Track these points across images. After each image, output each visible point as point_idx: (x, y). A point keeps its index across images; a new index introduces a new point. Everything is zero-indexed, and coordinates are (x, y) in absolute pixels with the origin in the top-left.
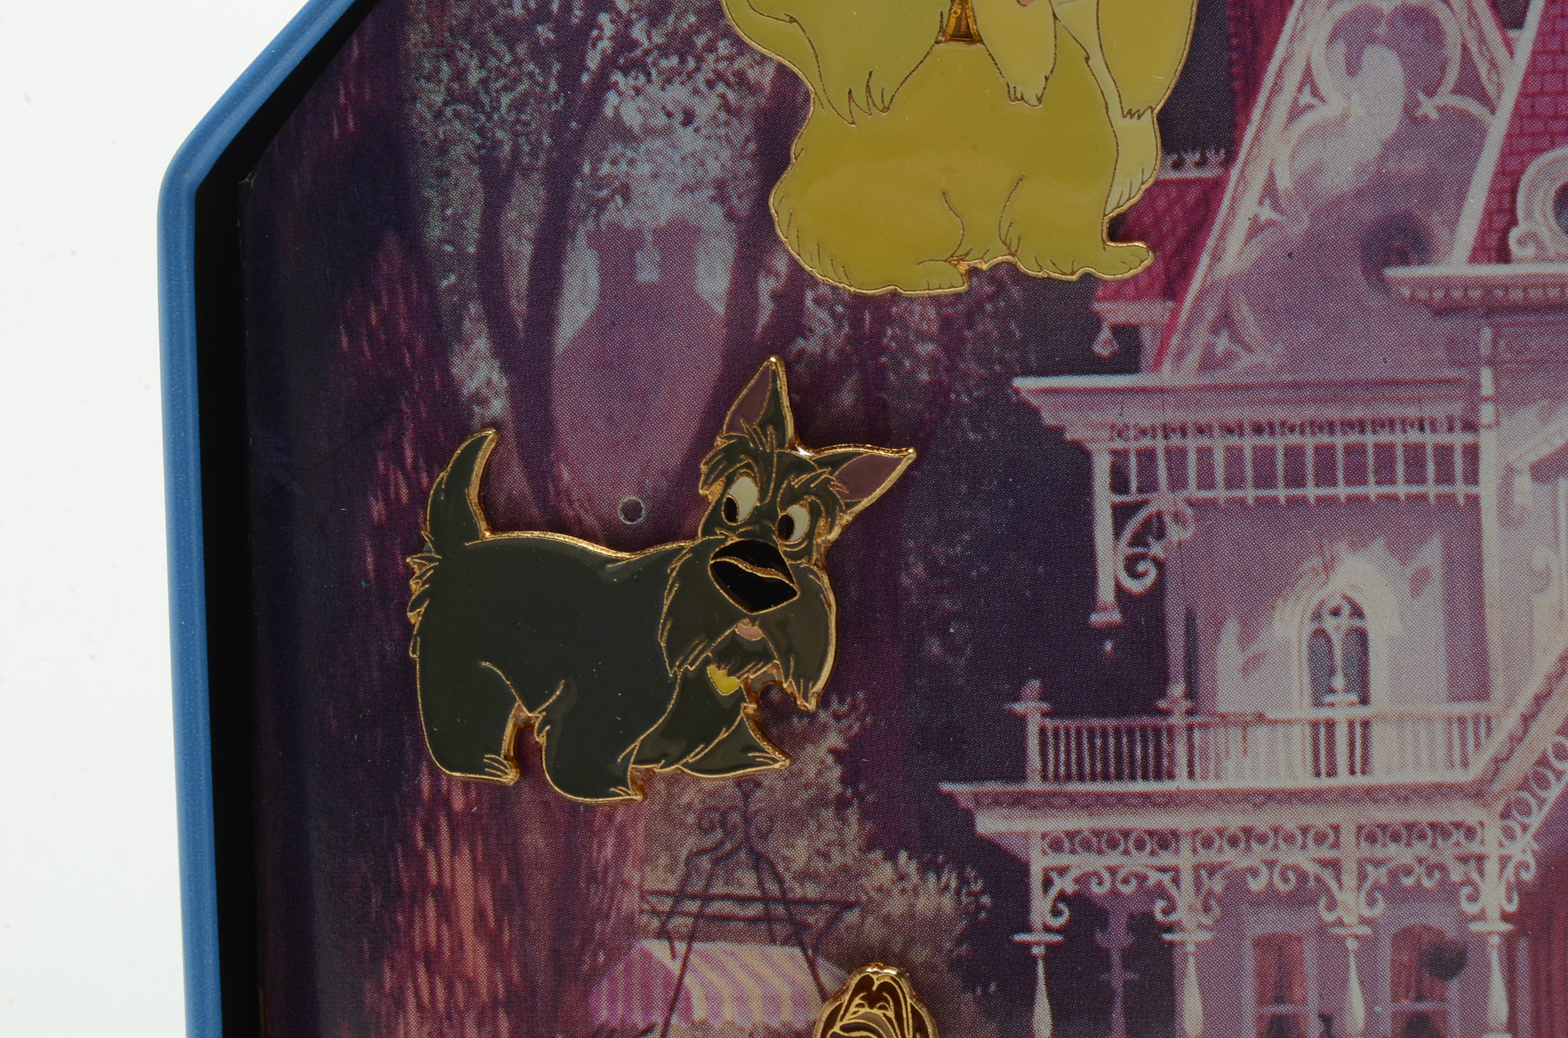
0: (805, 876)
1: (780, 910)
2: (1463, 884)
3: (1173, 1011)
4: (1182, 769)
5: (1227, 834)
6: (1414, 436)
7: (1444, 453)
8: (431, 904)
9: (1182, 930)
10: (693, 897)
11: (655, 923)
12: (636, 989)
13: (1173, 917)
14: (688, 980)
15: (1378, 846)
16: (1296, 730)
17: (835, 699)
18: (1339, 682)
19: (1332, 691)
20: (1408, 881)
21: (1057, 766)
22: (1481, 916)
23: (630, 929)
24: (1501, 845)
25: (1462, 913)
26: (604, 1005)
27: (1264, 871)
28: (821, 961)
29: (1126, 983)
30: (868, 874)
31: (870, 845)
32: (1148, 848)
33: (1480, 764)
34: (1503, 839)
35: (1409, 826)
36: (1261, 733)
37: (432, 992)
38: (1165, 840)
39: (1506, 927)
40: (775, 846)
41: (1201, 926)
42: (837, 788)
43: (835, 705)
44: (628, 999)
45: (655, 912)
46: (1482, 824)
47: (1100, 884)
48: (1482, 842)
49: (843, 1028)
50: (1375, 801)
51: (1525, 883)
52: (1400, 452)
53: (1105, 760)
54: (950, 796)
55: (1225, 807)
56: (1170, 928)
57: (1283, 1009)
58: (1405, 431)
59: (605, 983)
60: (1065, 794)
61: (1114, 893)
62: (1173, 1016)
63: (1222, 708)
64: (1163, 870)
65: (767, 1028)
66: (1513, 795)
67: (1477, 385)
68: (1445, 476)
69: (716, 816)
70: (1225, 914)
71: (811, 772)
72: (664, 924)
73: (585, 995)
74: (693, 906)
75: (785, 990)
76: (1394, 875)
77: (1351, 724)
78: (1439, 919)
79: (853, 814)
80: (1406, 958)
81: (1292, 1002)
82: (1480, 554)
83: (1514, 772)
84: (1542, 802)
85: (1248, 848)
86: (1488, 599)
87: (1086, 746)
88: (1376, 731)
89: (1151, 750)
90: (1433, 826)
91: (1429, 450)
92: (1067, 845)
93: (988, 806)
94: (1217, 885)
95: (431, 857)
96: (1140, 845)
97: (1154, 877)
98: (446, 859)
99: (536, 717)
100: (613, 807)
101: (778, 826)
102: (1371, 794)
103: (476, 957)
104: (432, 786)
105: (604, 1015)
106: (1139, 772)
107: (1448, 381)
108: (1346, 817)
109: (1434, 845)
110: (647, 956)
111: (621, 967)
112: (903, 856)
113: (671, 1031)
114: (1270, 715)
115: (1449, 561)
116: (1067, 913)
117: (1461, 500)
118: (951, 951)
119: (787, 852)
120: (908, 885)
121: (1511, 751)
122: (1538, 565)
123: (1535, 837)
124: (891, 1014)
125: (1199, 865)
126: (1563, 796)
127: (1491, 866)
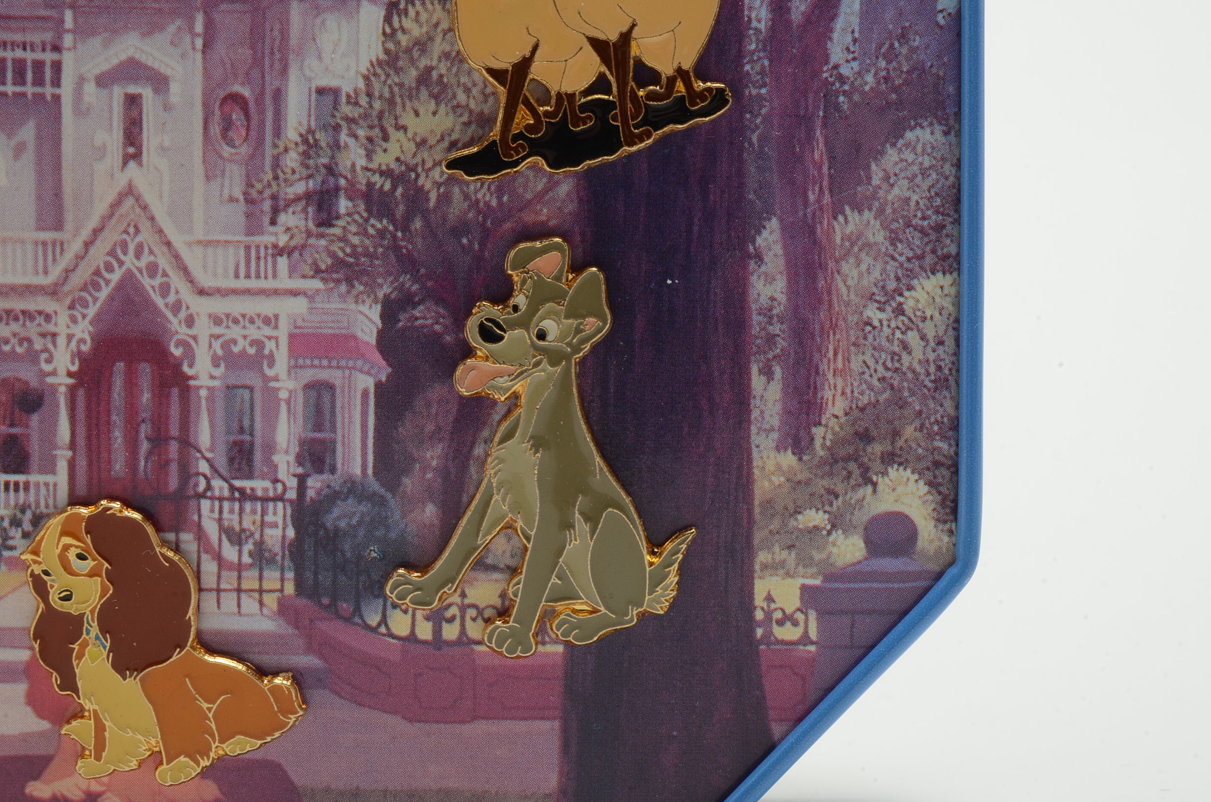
2: (42, 351)
6: (19, 53)
7: (39, 66)
20: (7, 348)
22: (54, 373)
24: (68, 327)
25: (41, 371)
33: (55, 273)
34: (70, 323)
35: (8, 312)
39: (71, 381)
46: (56, 313)
48: (56, 324)
51: (84, 353)
52: (9, 64)
58: (13, 50)
66: (77, 294)
67: (62, 21)
68: (39, 81)
78: (26, 374)
80: (4, 399)
82: (60, 133)
83: (77, 279)
84: (96, 299)
86: (64, 164)
90: (24, 312)
91: (29, 63)
107: (43, 18)
109: (24, 325)
115: (39, 137)
117: (49, 98)
121: (76, 266)
122: (98, 142)
123: (91, 323)
126: (111, 298)
127: (61, 341)
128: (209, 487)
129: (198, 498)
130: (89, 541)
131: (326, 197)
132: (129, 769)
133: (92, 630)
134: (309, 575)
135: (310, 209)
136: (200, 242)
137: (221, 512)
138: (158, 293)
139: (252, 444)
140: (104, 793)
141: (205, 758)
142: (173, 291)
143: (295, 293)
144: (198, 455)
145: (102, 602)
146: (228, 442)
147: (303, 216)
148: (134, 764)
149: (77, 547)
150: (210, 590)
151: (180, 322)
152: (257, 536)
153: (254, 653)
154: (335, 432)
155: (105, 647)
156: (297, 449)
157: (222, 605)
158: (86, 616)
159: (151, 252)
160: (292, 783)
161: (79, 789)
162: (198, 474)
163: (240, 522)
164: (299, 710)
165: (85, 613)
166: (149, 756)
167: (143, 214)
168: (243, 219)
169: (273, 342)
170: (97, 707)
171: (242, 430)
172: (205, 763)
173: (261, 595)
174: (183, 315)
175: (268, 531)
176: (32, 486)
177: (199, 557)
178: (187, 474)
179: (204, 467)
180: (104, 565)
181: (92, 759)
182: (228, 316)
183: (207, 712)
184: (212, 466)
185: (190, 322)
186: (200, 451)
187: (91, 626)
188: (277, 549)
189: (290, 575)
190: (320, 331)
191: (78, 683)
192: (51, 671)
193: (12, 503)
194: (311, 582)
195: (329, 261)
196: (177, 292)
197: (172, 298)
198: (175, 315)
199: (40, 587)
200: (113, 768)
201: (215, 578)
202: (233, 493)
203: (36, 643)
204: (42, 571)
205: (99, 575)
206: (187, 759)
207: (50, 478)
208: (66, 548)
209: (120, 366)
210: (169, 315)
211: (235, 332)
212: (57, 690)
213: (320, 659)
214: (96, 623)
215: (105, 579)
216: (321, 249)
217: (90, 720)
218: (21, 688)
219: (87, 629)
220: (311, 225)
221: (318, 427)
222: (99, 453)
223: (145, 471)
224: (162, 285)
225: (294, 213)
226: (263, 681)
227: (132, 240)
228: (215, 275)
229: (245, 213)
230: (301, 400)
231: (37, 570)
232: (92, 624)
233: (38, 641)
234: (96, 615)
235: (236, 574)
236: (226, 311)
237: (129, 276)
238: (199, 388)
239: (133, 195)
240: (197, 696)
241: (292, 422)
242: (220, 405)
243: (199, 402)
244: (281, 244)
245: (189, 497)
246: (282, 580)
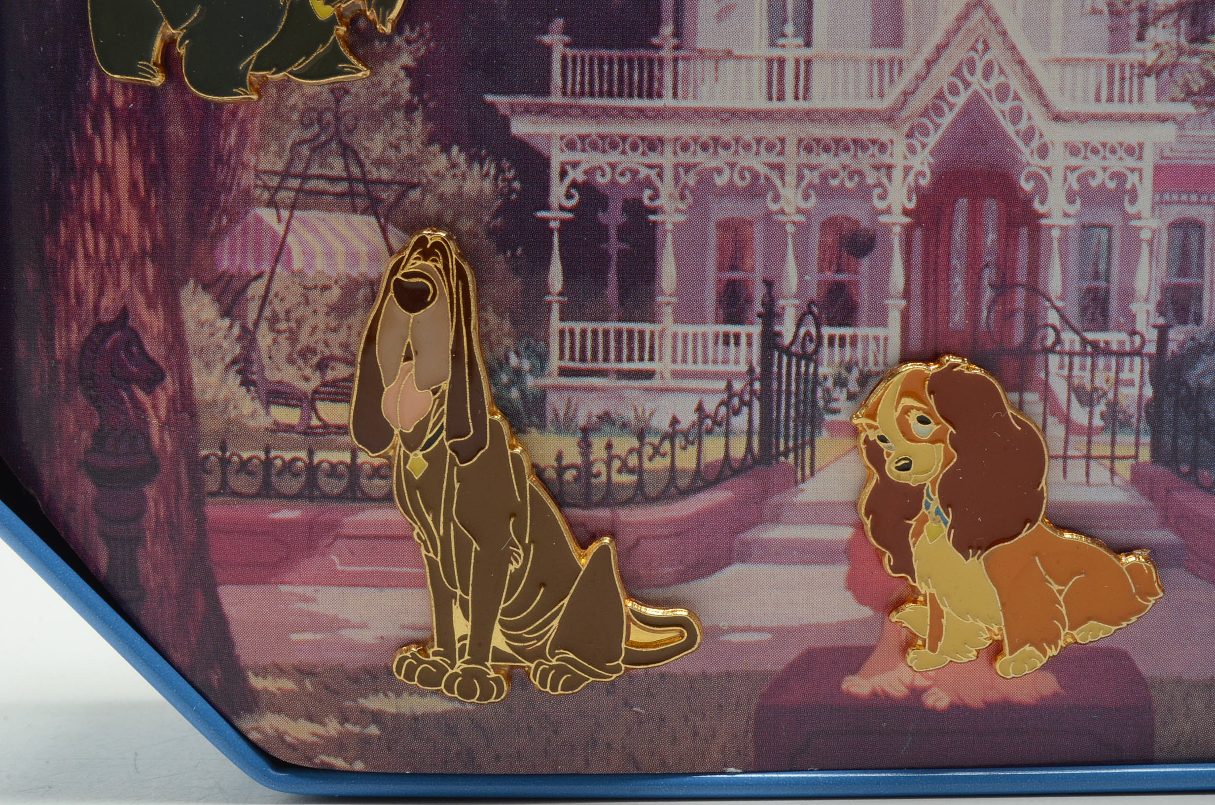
0: (380, 162)
1: (361, 188)
2: (875, 186)
3: (654, 274)
4: (668, 91)
5: (700, 141)
8: (96, 178)
9: (663, 212)
10: (296, 176)
11: (266, 195)
12: (251, 245)
13: (657, 203)
14: (290, 239)
15: (813, 155)
16: (756, 64)
17: (407, 28)
18: (789, 29)
19: (784, 35)
20: (835, 183)
21: (574, 85)
22: (888, 211)
23: (247, 199)
24: (905, 158)
25: (874, 208)
26: (226, 256)
27: (727, 171)
28: (390, 227)
29: (620, 252)
30: (428, 162)
31: (431, 140)
32: (641, 150)
33: (892, 96)
34: (907, 153)
35: (837, 141)
36: (729, 66)
37: (96, 245)
38: (653, 144)
39: (906, 220)
40: (358, 139)
41: (678, 210)
42: (407, 96)
43: (407, 33)
44: (244, 253)
45: (266, 187)
46: (892, 142)
47: (603, 175)
48: (891, 155)
49: (404, 275)
50: (813, 121)
51: (922, 188)
53: (610, 82)
54: (492, 105)
55: (699, 121)
56: (654, 211)
57: (736, 275)
59: (227, 240)
60: (579, 107)
61: (613, 183)
62: (654, 277)
63: (700, 45)
64: (651, 167)
65: (349, 276)
66: (916, 121)
69: (315, 115)
70: (696, 202)
71: (388, 83)
72: (273, 196)
73: (212, 248)
74: (295, 183)
75: (363, 249)
76: (824, 177)
77: (797, 62)
78: (857, 212)
79: (418, 116)
80: (830, 240)
81: (743, 270)
83: (917, 103)
84: (937, 127)
85: (716, 152)
87: (596, 70)
88: (816, 67)
89: (645, 75)
90: (855, 141)
92: (579, 145)
93: (521, 113)
94: (691, 180)
95: (97, 141)
96: (634, 148)
97: (644, 172)
98: (108, 143)
99: (178, 33)
100: (237, 106)
101: (361, 124)
102: (810, 115)
103: (130, 218)
104: (99, 87)
105: (225, 264)
106: (636, 92)
108: (790, 132)
109: (855, 156)
110: (259, 220)
111: (239, 228)
112: (455, 150)
113: (276, 277)
114: (736, 52)
116: (577, 197)
118: (489, 223)
119: (367, 144)
120: (458, 172)
121: (917, 87)
123: (931, 153)
124: (440, 266)
125: (678, 164)
126: (954, 123)
127: (897, 174)
128: (1058, 340)
129: (1046, 353)
130: (932, 402)
131: (1201, 8)
132: (968, 660)
133: (933, 502)
134: (1167, 439)
135: (1183, 23)
136: (1058, 61)
137: (1071, 368)
138: (1008, 119)
139: (1107, 291)
140: (930, 687)
141: (1053, 646)
142: (1025, 117)
143: (1162, 119)
144: (1048, 304)
145: (944, 472)
146: (1080, 289)
147: (1174, 30)
148: (973, 655)
149: (918, 409)
150: (1055, 457)
151: (1032, 152)
152: (1111, 396)
153: (1103, 528)
154: (1202, 277)
155: (946, 523)
156: (1159, 297)
157: (1069, 474)
158: (926, 488)
159: (1002, 72)
160: (1140, 674)
161: (903, 683)
162: (1046, 325)
163: (1092, 380)
164: (1159, 591)
165: (925, 484)
166: (991, 644)
167: (993, 28)
168: (1106, 35)
169: (1136, 174)
170: (934, 591)
171: (1096, 276)
172: (1052, 652)
173: (1112, 462)
174: (1035, 144)
175: (1123, 390)
176: (860, 340)
177: (1045, 421)
178: (1034, 325)
179: (1053, 317)
180: (948, 429)
181: (927, 650)
182: (1086, 145)
183: (1058, 595)
184: (1062, 317)
185: (1043, 151)
186: (1049, 300)
187: (931, 499)
188: (1133, 410)
189: (1146, 439)
190: (1189, 162)
191: (914, 563)
192: (884, 550)
193: (837, 359)
194: (1169, 447)
195: (1203, 82)
196: (1030, 118)
197: (1023, 125)
198: (1027, 144)
199: (876, 456)
200: (949, 659)
201: (1062, 444)
202: (1085, 347)
203: (868, 519)
204: (878, 436)
205: (943, 441)
206: (1033, 648)
207: (880, 332)
208: (907, 410)
209: (963, 203)
210: (1020, 144)
211: (1094, 163)
212: (890, 571)
213: (1176, 534)
214: (937, 496)
215: (949, 445)
216: (1193, 69)
217: (925, 604)
218: (841, 571)
219: (926, 502)
220: (1183, 41)
221: (1183, 272)
222: (937, 302)
223: (987, 323)
224: (1012, 110)
225: (1164, 27)
226: (1120, 560)
227: (981, 58)
228: (1073, 98)
229: (1109, 27)
230: (1165, 241)
231: (873, 436)
232: (932, 496)
233: (871, 516)
234: (937, 487)
235: (1085, 438)
236: (1085, 139)
237: (976, 102)
238: (1051, 227)
239: (983, 6)
240: (1047, 577)
241: (1154, 266)
242: (1074, 247)
243: (1051, 243)
244: (1149, 63)
245: (1035, 353)
246: (1137, 445)
